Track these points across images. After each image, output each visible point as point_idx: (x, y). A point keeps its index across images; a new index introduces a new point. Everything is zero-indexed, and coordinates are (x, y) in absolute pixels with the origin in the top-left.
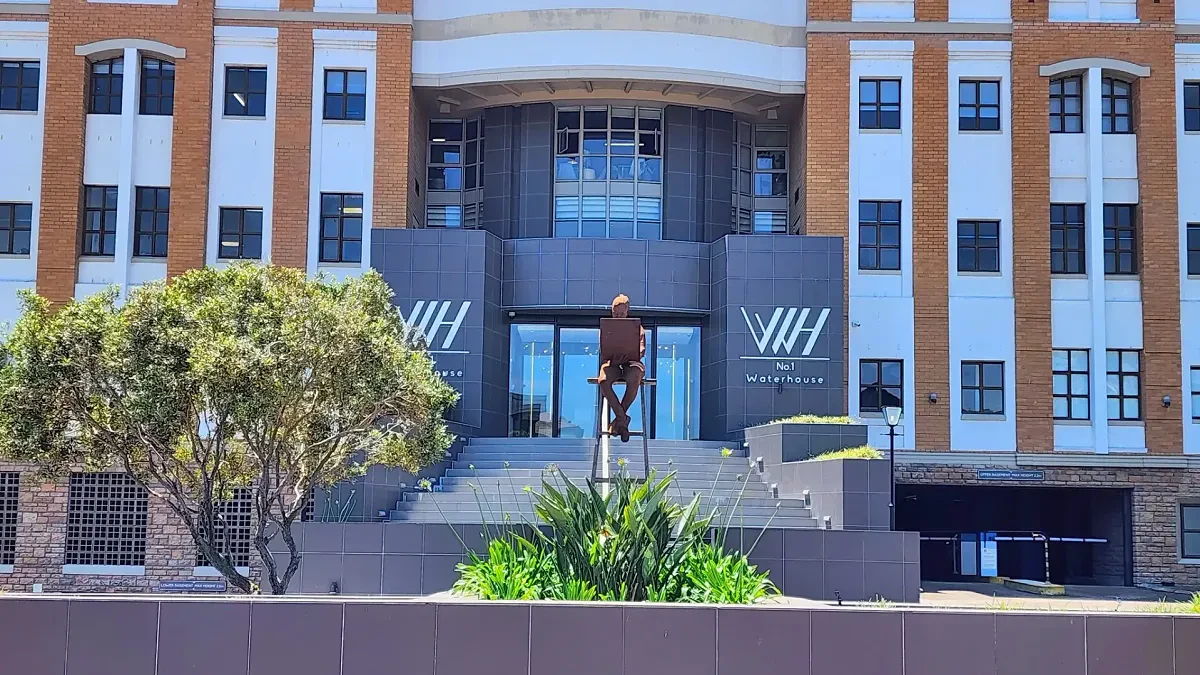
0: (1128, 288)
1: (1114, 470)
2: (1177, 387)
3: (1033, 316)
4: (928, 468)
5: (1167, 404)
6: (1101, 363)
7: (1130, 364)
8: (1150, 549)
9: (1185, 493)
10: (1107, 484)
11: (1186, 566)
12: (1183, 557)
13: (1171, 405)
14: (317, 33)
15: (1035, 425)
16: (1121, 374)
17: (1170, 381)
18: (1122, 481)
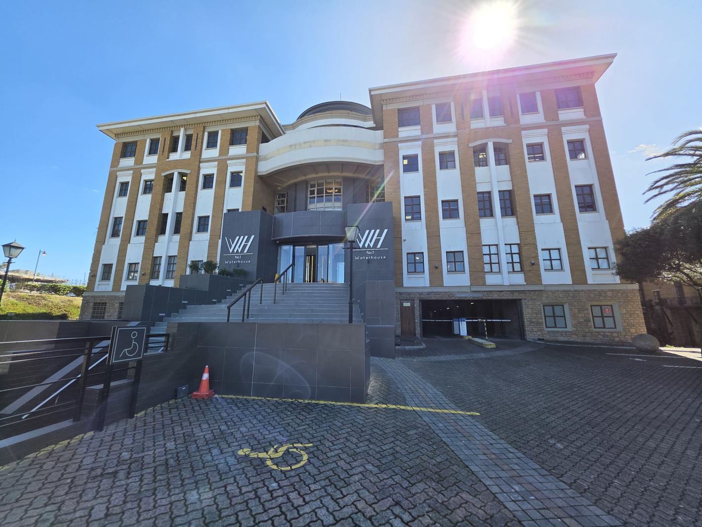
0: (511, 221)
1: (512, 292)
2: (536, 257)
3: (473, 233)
4: (436, 293)
5: (533, 264)
6: (503, 250)
7: (515, 249)
8: (531, 324)
9: (545, 300)
10: (510, 298)
11: (548, 332)
12: (546, 327)
13: (535, 264)
14: (229, 162)
15: (478, 274)
16: (512, 254)
17: (533, 255)
18: (516, 296)
